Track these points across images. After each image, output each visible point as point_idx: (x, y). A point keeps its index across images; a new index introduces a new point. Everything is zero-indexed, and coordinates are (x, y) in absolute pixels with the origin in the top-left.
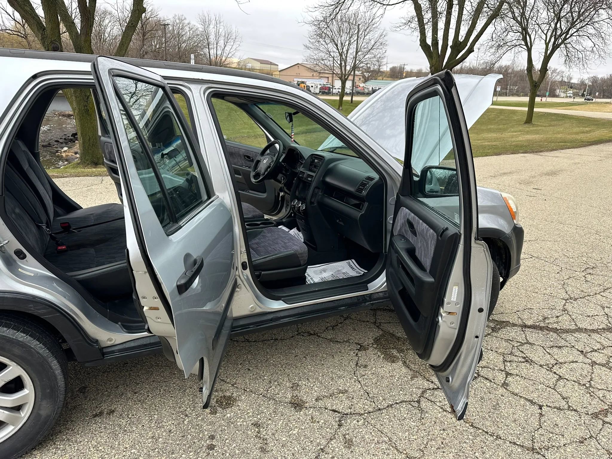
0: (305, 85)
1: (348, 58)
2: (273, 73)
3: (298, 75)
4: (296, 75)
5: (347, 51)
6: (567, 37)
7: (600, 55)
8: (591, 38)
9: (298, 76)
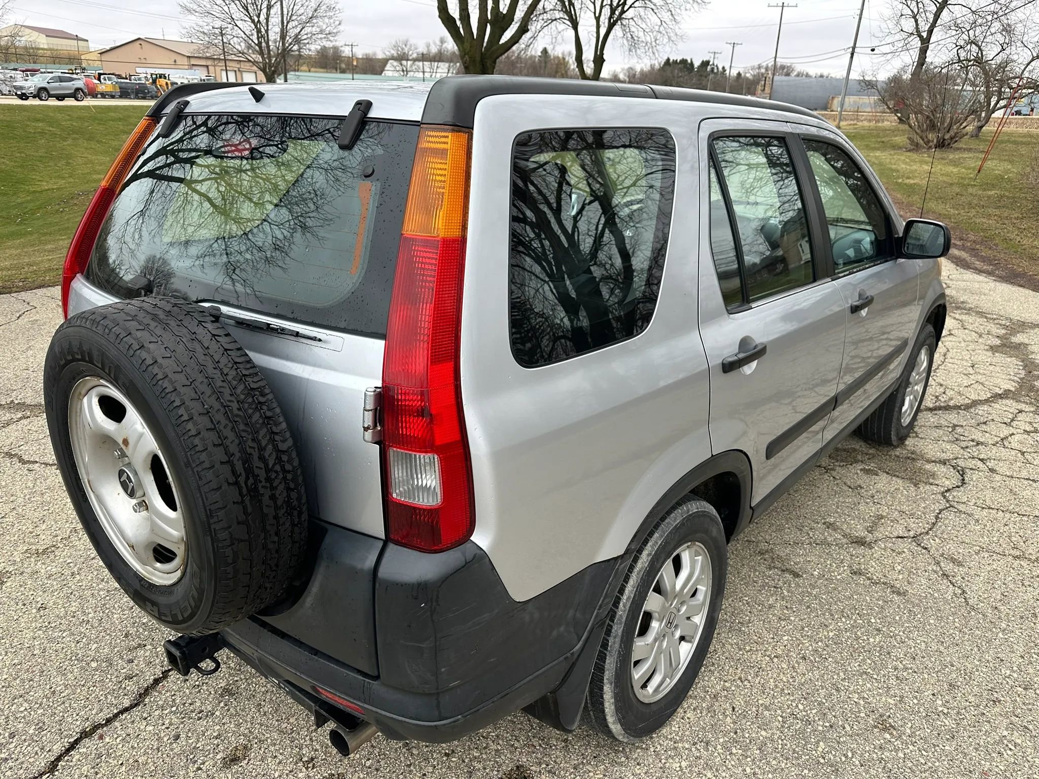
0: (169, 82)
1: (270, 33)
2: (83, 57)
3: (144, 61)
4: (138, 61)
5: (267, 19)
6: (625, 9)
7: (669, 38)
8: (656, 11)
9: (143, 63)
